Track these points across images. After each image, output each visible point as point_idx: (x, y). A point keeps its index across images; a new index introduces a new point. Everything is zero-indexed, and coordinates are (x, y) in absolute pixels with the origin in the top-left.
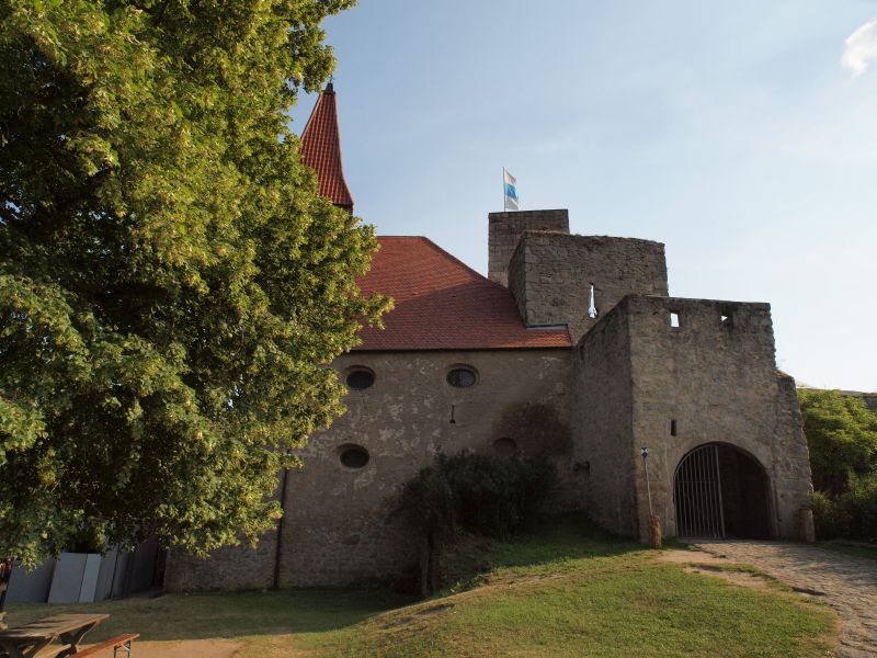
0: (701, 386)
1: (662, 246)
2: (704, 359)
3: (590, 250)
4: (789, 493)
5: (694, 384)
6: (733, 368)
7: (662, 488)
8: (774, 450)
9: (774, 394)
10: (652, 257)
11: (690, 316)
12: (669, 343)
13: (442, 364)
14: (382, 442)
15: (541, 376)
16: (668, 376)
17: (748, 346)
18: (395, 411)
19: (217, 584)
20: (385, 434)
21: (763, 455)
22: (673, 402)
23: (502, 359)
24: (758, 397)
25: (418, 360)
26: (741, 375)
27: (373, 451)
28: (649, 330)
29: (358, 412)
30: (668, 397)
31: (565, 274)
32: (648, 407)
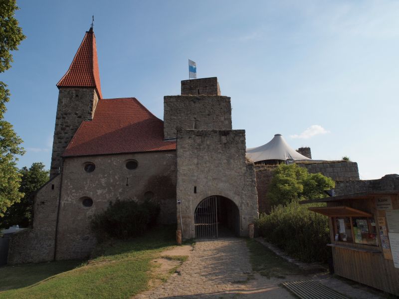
0: (209, 171)
1: (229, 98)
2: (212, 157)
4: (247, 217)
5: (206, 169)
6: (225, 161)
7: (189, 217)
8: (242, 198)
9: (244, 172)
10: (224, 104)
11: (206, 138)
12: (196, 151)
13: (122, 160)
14: (97, 196)
15: (165, 163)
16: (194, 167)
17: (233, 150)
18: (103, 181)
19: (30, 260)
20: (99, 192)
21: (236, 200)
22: (195, 178)
23: (148, 156)
24: (237, 174)
25: (113, 158)
26: (229, 163)
27: (94, 199)
28: (186, 146)
29: (88, 182)
30: (194, 176)
31: (182, 114)
32: (184, 181)
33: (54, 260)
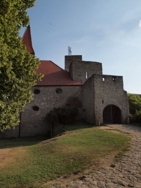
0: (108, 93)
1: (101, 63)
2: (109, 88)
3: (86, 64)
4: (125, 115)
5: (107, 93)
6: (115, 89)
7: (100, 114)
8: (122, 106)
9: (123, 95)
10: (99, 66)
11: (107, 79)
12: (102, 84)
13: (54, 89)
14: (42, 105)
15: (76, 91)
16: (102, 91)
17: (118, 85)
18: (44, 99)
19: (6, 137)
20: (42, 104)
21: (120, 107)
22: (103, 96)
23: (67, 87)
24: (120, 95)
25: (49, 88)
26: (116, 91)
27: (40, 107)
28: (98, 81)
29: (37, 99)
30: (102, 95)
31: (81, 69)
32: (98, 97)
33: (19, 137)
